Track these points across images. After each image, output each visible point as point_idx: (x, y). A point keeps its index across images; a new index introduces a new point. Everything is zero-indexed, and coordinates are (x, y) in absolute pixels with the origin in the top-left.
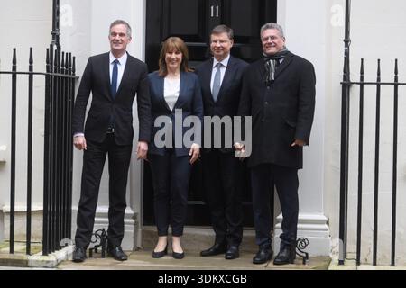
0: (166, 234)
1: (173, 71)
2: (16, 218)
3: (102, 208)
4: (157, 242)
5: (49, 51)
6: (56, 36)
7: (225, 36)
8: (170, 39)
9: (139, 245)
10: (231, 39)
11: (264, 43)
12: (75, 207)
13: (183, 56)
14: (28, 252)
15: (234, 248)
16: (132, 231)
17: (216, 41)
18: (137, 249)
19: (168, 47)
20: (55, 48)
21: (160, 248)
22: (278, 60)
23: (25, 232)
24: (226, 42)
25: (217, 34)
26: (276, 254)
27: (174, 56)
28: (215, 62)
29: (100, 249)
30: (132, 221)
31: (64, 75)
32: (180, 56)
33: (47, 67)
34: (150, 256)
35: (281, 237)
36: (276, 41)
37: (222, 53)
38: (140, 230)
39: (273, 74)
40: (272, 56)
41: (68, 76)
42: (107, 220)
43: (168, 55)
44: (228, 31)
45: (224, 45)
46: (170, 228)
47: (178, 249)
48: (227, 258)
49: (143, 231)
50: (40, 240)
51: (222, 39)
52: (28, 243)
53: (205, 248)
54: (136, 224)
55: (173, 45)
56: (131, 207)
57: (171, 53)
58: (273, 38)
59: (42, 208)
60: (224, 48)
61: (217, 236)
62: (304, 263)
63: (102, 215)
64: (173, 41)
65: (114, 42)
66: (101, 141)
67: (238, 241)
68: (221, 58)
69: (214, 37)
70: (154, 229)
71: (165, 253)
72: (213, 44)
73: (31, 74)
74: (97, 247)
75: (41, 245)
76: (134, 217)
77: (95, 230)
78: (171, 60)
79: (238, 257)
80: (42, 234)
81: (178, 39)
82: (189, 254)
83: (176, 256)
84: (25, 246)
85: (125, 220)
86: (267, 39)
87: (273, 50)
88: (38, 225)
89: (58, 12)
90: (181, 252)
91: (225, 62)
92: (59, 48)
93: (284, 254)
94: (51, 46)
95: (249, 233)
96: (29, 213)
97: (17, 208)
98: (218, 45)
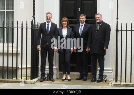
0: (65, 74)
1: (65, 27)
2: (23, 69)
3: (47, 67)
4: (63, 76)
5: (32, 22)
6: (34, 17)
7: (84, 17)
8: (64, 18)
9: (58, 77)
10: (85, 18)
11: (96, 19)
12: (40, 66)
13: (67, 23)
14: (26, 79)
15: (85, 78)
16: (56, 73)
17: (81, 18)
18: (57, 78)
19: (63, 20)
20: (34, 21)
21: (64, 78)
22: (100, 24)
23: (25, 74)
24: (84, 19)
25: (82, 16)
26: (97, 79)
27: (65, 23)
28: (81, 24)
29: (47, 78)
30: (56, 70)
31: (36, 29)
32: (66, 23)
33: (32, 26)
34: (61, 80)
35: (99, 74)
36: (99, 18)
37: (83, 22)
38: (58, 73)
39: (98, 28)
40: (98, 23)
41: (37, 29)
42: (48, 70)
43: (63, 23)
44: (85, 16)
45: (83, 19)
46: (66, 72)
47: (69, 78)
48: (83, 81)
49: (59, 73)
50: (30, 76)
51: (83, 18)
52: (26, 77)
53: (77, 78)
54: (57, 71)
55: (65, 20)
56: (56, 66)
57: (64, 22)
58: (98, 17)
59: (30, 67)
60: (83, 21)
61: (80, 74)
62: (105, 82)
63: (47, 69)
64: (65, 18)
65: (47, 19)
66: (45, 47)
67: (86, 76)
68: (82, 23)
69: (80, 17)
70: (62, 72)
71: (65, 79)
72: (80, 19)
73: (27, 28)
74: (46, 77)
75: (30, 77)
76: (57, 69)
77: (45, 73)
78: (64, 24)
79: (86, 80)
80: (30, 74)
81: (66, 18)
82: (72, 80)
83: (69, 80)
84: (25, 78)
85: (54, 70)
86: (97, 18)
87: (98, 21)
88: (29, 71)
89: (35, 11)
90: (70, 79)
91: (83, 25)
92: (35, 21)
93: (100, 79)
94: (33, 20)
95: (89, 74)
96: (26, 68)
97: (23, 67)
98: (82, 19)
